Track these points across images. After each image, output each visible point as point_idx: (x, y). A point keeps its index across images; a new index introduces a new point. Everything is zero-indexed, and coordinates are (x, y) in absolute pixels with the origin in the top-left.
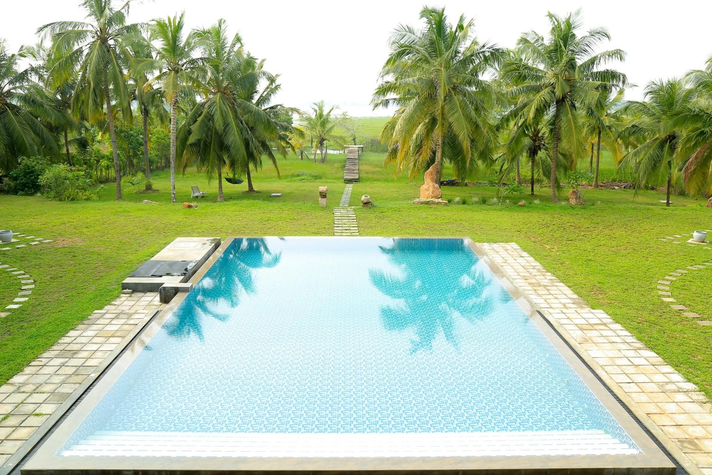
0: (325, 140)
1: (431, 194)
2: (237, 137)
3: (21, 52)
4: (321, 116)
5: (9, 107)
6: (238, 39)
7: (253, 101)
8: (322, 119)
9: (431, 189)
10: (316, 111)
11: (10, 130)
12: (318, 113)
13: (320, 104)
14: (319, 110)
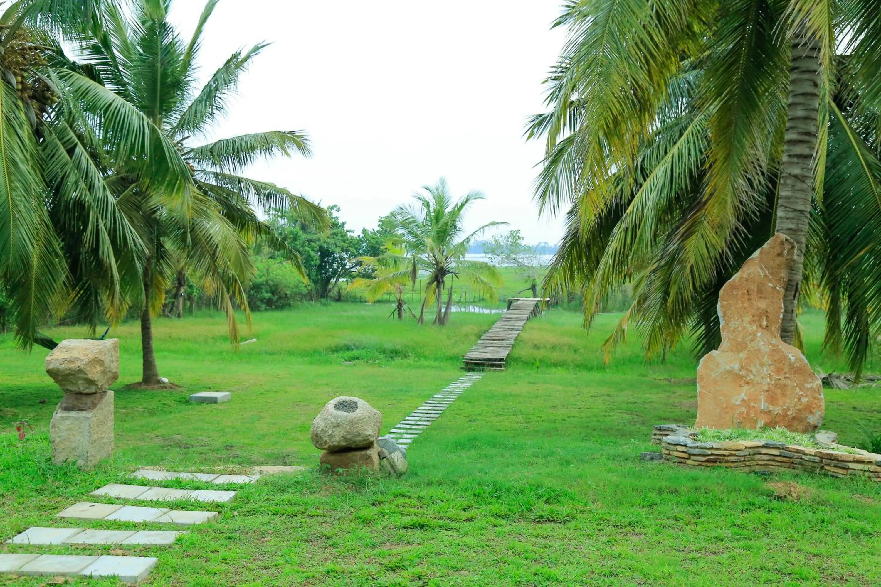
0: (448, 272)
4: (439, 215)
8: (440, 224)
10: (427, 204)
12: (431, 210)
13: (437, 189)
14: (434, 201)
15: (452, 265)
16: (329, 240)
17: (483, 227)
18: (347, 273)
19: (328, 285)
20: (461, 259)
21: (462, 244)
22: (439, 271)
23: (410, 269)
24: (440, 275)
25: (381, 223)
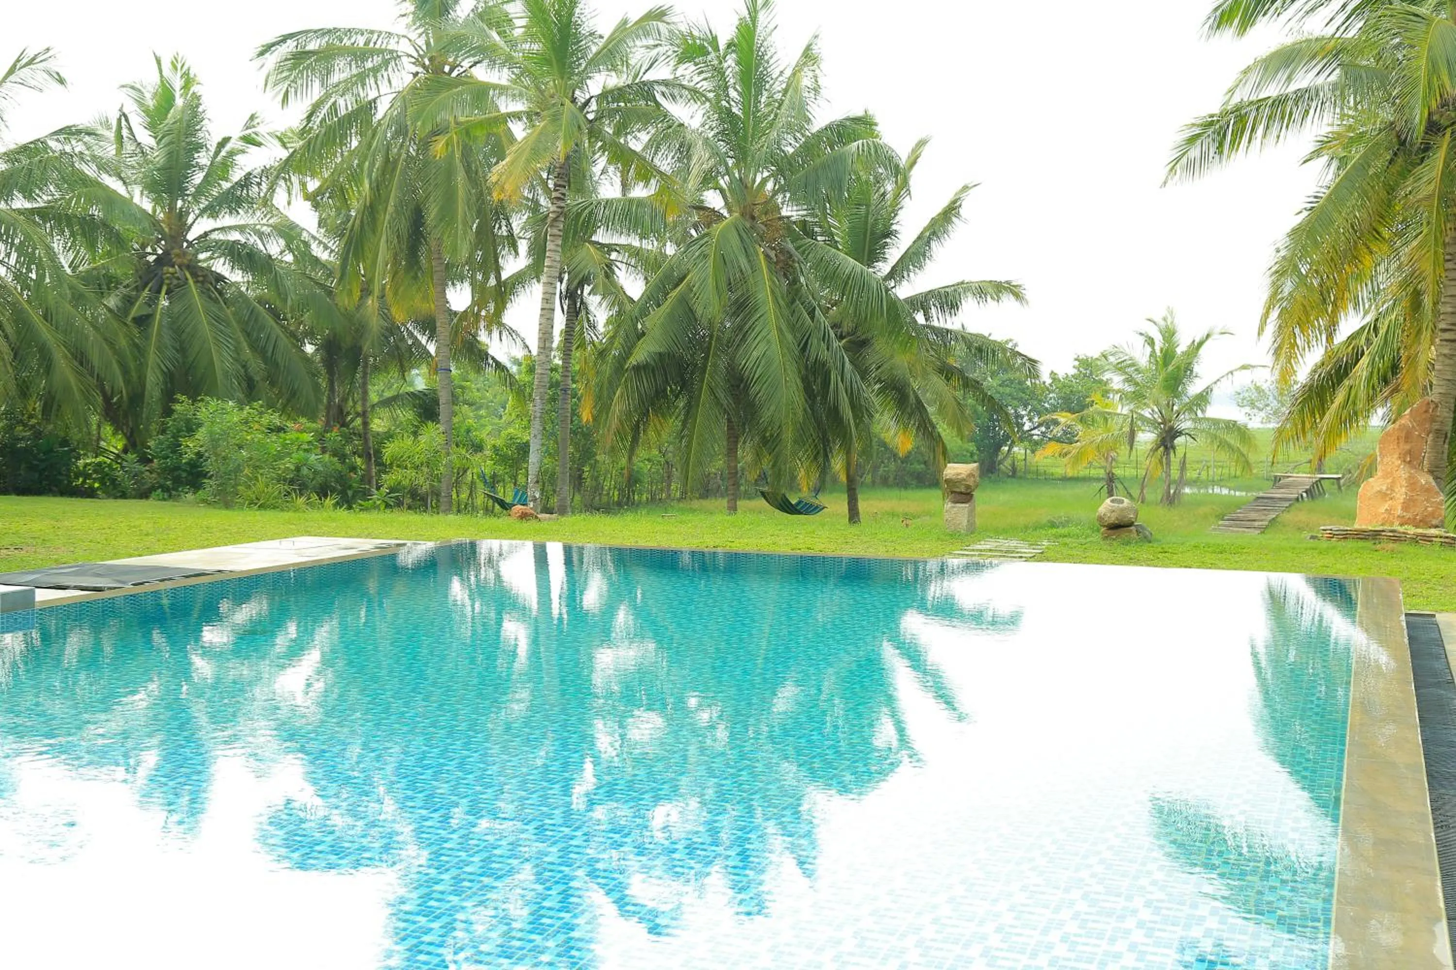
0: (1180, 433)
1: (1399, 512)
2: (776, 347)
3: (249, 131)
4: (1168, 356)
5: (194, 275)
6: (809, 56)
7: (880, 264)
8: (1170, 368)
9: (1401, 493)
10: (1151, 342)
11: (184, 336)
12: (1157, 349)
13: (1165, 319)
14: (1161, 337)
15: (1186, 425)
16: (1001, 389)
17: (1232, 373)
18: (1026, 437)
19: (997, 455)
20: (1200, 414)
21: (1201, 395)
22: (1166, 432)
23: (1127, 429)
24: (1168, 439)
25: (1077, 363)
